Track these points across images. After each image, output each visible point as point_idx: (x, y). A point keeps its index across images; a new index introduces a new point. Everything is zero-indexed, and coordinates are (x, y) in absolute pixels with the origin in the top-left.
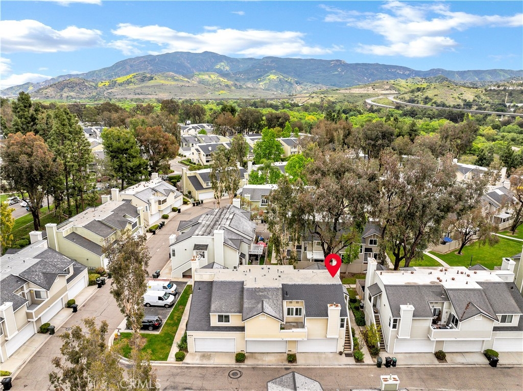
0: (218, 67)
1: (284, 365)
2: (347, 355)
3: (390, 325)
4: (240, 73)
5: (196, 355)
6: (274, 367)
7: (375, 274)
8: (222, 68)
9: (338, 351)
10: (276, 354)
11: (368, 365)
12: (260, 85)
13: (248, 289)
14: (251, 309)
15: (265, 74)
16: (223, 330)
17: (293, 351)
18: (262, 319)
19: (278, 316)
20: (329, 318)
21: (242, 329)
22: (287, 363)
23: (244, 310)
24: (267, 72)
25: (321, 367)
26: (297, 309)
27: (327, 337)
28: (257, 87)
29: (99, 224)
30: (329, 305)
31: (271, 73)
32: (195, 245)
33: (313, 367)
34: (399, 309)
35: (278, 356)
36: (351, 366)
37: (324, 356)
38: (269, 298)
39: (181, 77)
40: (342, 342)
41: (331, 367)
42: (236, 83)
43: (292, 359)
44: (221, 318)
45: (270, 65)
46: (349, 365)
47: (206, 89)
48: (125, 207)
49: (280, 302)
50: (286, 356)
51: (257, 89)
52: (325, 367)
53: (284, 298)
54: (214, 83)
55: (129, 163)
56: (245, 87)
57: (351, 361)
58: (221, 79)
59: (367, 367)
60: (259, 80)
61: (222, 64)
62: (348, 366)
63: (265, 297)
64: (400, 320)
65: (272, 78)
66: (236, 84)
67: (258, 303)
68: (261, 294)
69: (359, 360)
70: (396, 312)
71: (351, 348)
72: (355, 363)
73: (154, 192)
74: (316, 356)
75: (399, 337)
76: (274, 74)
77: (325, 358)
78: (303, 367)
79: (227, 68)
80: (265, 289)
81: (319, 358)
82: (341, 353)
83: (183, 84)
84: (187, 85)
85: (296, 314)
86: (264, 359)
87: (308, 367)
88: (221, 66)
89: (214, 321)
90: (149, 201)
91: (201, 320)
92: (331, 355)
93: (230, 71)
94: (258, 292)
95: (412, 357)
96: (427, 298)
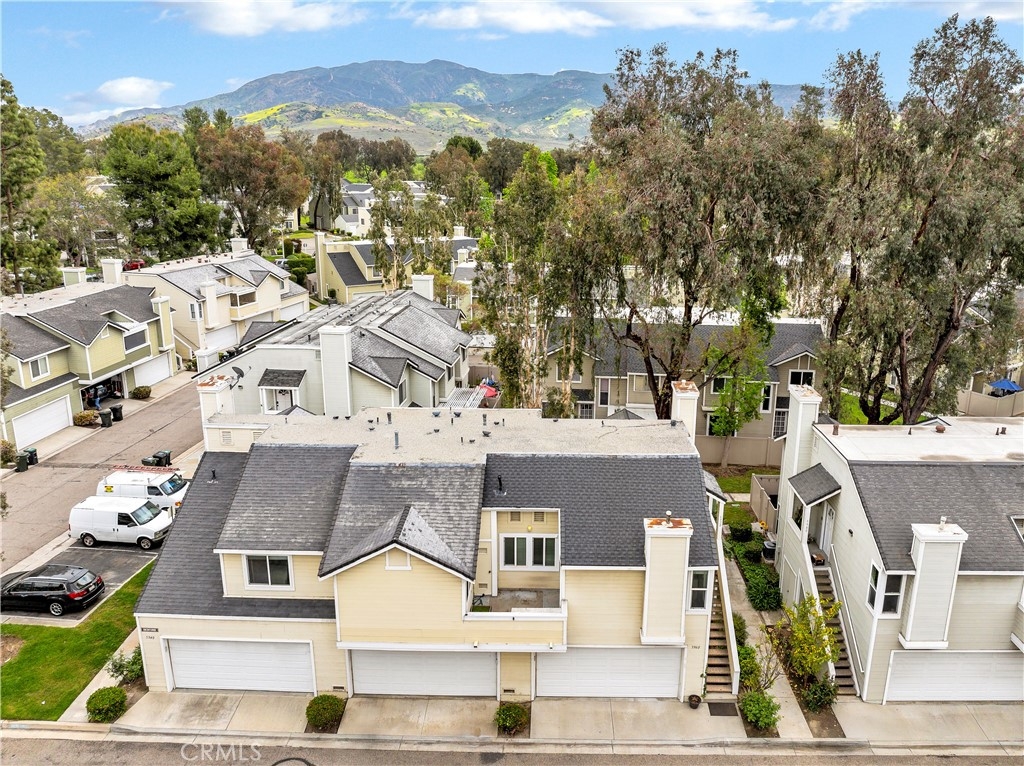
0: (461, 92)
1: (483, 744)
2: (717, 709)
3: (872, 601)
4: (507, 105)
6: (444, 748)
7: (812, 440)
8: (469, 95)
9: (684, 694)
10: (459, 702)
11: (794, 745)
12: (548, 130)
13: (363, 470)
14: (360, 535)
15: (559, 107)
16: (265, 610)
17: (523, 693)
18: (394, 568)
19: (455, 560)
20: (647, 569)
21: (324, 609)
22: (493, 737)
23: (336, 539)
24: (565, 103)
25: (618, 751)
26: (538, 542)
27: (645, 640)
28: (542, 134)
30: (647, 521)
31: (574, 105)
32: (267, 373)
33: (586, 751)
35: (467, 712)
36: (729, 751)
37: (631, 710)
38: (433, 499)
39: (382, 113)
40: (698, 660)
41: (656, 751)
42: (499, 124)
43: (514, 719)
45: (571, 87)
46: (722, 745)
47: (433, 137)
48: (116, 296)
49: (470, 512)
50: (494, 706)
51: (543, 138)
52: (634, 751)
53: (486, 500)
54: (451, 124)
56: (517, 133)
57: (731, 729)
58: (468, 117)
59: (790, 753)
60: (548, 119)
61: (471, 86)
62: (719, 751)
63: (419, 494)
64: (911, 578)
65: (575, 115)
66: (498, 128)
67: (390, 514)
68: (406, 483)
69: (759, 726)
70: (897, 549)
71: (729, 684)
72: (744, 738)
73: (221, 274)
74: (604, 709)
75: (907, 645)
76: (580, 106)
77: (637, 719)
78: (550, 750)
79: (481, 95)
80: (423, 470)
81: (613, 716)
82: (694, 702)
83: (386, 126)
84: (394, 128)
85: (537, 561)
86: (412, 719)
87: (569, 751)
88: (468, 90)
89: (236, 581)
90: (199, 292)
92: (658, 709)
93: (485, 102)
94: (397, 478)
95: (952, 717)
96: (1002, 506)
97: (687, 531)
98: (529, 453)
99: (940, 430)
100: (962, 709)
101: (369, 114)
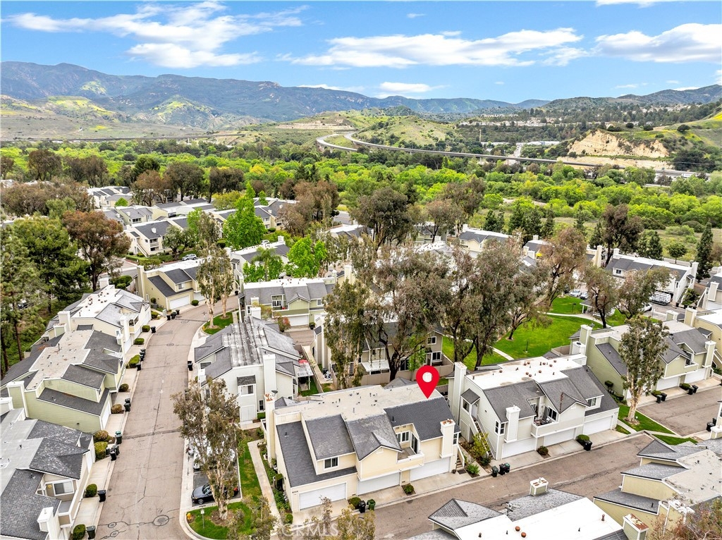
0: (86, 88)
1: (405, 499)
2: (461, 472)
3: (497, 431)
4: (124, 98)
5: (303, 514)
6: (395, 503)
7: (465, 380)
8: (93, 90)
9: (451, 471)
10: (390, 489)
11: (484, 477)
12: (158, 116)
13: (351, 423)
14: (364, 445)
15: (163, 100)
16: (332, 476)
17: (407, 482)
18: (379, 453)
19: (395, 447)
20: (444, 437)
21: (353, 470)
22: (406, 496)
23: (357, 447)
24: (167, 97)
25: (441, 491)
26: (404, 434)
27: (442, 457)
28: (154, 119)
29: (78, 371)
30: (442, 423)
31: (174, 99)
32: (239, 379)
33: (433, 493)
34: (505, 413)
35: (394, 491)
36: (469, 483)
37: (438, 479)
38: (378, 428)
39: (24, 104)
40: (455, 460)
41: (451, 488)
42: (121, 113)
43: (409, 490)
44: (328, 464)
45: (170, 86)
46: (466, 481)
47: (71, 123)
48: (97, 338)
49: (390, 431)
50: (401, 489)
51: (154, 123)
52: (445, 489)
53: (393, 426)
54: (83, 112)
55: (64, 269)
56: (135, 119)
57: (466, 477)
58: (95, 108)
59: (484, 479)
60: (156, 108)
61: (93, 83)
62: (466, 483)
63: (373, 428)
64: (507, 423)
65: (176, 106)
66: (121, 116)
67: (368, 436)
68: (367, 425)
69: (473, 474)
70: (503, 415)
71: (461, 464)
72: (471, 478)
73: (119, 309)
74: (430, 480)
75: (507, 442)
76: (179, 100)
77: (441, 481)
78: (424, 495)
79: (103, 90)
80: (369, 420)
81: (434, 482)
82: (454, 472)
83: (31, 114)
84: (39, 117)
85: (403, 440)
86: (380, 498)
87: (429, 494)
88: (92, 86)
89: (320, 468)
90: (119, 323)
91: (303, 471)
92: (445, 476)
93: (107, 96)
94: (363, 424)
95: (518, 459)
96: (525, 396)
97: (454, 424)
98: (396, 406)
99: (501, 372)
100: (520, 456)
101: (14, 104)
